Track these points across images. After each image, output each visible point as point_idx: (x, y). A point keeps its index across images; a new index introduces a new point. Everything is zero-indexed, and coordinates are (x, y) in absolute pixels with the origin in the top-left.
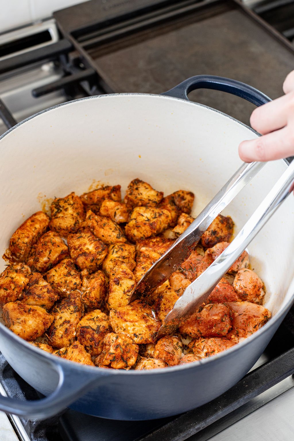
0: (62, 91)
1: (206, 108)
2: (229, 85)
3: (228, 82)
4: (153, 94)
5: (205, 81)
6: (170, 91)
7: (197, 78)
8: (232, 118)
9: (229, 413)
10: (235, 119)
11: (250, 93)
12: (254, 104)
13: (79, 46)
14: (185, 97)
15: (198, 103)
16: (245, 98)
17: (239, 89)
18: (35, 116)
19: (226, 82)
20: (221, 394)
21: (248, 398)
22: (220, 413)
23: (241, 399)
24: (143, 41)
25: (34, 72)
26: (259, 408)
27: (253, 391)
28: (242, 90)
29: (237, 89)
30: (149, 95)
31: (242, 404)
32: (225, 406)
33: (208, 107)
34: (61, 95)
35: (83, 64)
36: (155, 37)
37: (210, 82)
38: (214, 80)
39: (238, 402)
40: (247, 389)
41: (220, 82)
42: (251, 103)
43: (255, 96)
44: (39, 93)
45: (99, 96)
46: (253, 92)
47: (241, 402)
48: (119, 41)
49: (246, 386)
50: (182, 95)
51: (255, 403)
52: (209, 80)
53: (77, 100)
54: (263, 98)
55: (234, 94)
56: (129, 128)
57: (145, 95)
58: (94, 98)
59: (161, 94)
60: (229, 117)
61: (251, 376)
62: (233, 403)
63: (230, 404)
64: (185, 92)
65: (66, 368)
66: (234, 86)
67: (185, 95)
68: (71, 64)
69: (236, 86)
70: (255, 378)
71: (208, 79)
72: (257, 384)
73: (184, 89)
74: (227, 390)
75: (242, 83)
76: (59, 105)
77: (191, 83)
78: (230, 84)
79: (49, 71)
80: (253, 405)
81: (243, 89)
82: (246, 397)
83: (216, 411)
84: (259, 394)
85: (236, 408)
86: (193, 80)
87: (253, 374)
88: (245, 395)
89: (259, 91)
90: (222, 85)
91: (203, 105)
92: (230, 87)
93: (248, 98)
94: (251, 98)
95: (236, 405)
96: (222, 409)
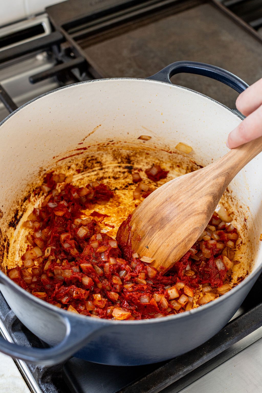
1: (187, 90)
2: (206, 70)
3: (206, 67)
4: (140, 79)
5: (185, 66)
6: (155, 75)
7: (178, 64)
8: (210, 98)
9: (213, 357)
10: (213, 99)
11: (225, 76)
12: (229, 86)
13: (70, 38)
14: (168, 80)
15: (180, 86)
16: (220, 81)
18: (36, 99)
19: (204, 67)
21: (229, 345)
22: (205, 358)
23: (223, 346)
25: (30, 61)
26: (238, 353)
27: (233, 338)
28: (218, 73)
30: (136, 80)
31: (224, 349)
32: (209, 351)
33: (189, 89)
34: (54, 81)
35: (74, 53)
36: (136, 28)
37: (190, 67)
38: (193, 65)
39: (220, 348)
40: (229, 336)
41: (198, 67)
42: (226, 85)
43: (229, 78)
44: (36, 79)
45: (92, 81)
46: (228, 75)
47: (223, 348)
49: (227, 334)
50: (165, 79)
51: (234, 349)
52: (189, 66)
53: (73, 85)
54: (237, 81)
55: (211, 77)
56: (119, 109)
57: (133, 79)
58: (87, 83)
60: (208, 98)
61: (231, 325)
62: (216, 348)
63: (214, 350)
64: (167, 76)
65: (72, 320)
66: (211, 70)
68: (62, 53)
69: (213, 71)
70: (235, 327)
71: (188, 64)
72: (237, 332)
73: (167, 74)
75: (218, 67)
76: (57, 89)
77: (173, 68)
78: (208, 69)
79: (43, 60)
80: (232, 351)
82: (227, 343)
83: (201, 356)
84: (238, 340)
85: (218, 353)
86: (175, 66)
87: (232, 323)
88: (226, 341)
89: (233, 74)
90: (200, 69)
91: (184, 87)
92: (208, 71)
93: (224, 80)
95: (218, 351)
96: (207, 354)
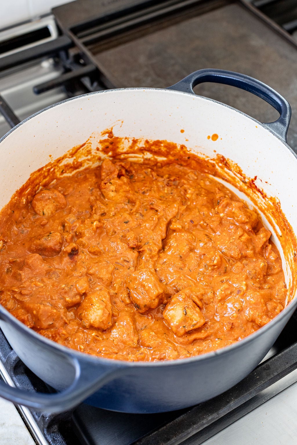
0: (62, 87)
1: (212, 102)
6: (176, 85)
7: (202, 72)
13: (79, 42)
14: (191, 90)
16: (250, 91)
17: (244, 82)
18: (42, 112)
20: (233, 385)
24: (143, 36)
26: (270, 399)
29: (242, 82)
31: (254, 395)
33: (214, 101)
34: (61, 92)
35: (83, 60)
38: (219, 73)
40: (259, 380)
41: (225, 76)
43: (260, 89)
44: (41, 89)
45: (105, 91)
46: (259, 85)
48: (119, 36)
49: (257, 377)
50: (188, 89)
52: (215, 74)
53: (83, 96)
56: (135, 123)
58: (99, 93)
59: (167, 89)
61: (262, 368)
64: (190, 85)
65: (82, 362)
67: (190, 89)
68: (71, 60)
70: (266, 370)
71: (213, 73)
72: (269, 375)
73: (189, 83)
74: (240, 381)
76: (65, 101)
77: (196, 76)
79: (49, 68)
81: (248, 82)
83: (228, 403)
86: (198, 74)
87: (263, 366)
89: (264, 84)
90: (227, 78)
93: (254, 91)
94: (257, 91)
96: (234, 400)
